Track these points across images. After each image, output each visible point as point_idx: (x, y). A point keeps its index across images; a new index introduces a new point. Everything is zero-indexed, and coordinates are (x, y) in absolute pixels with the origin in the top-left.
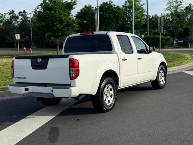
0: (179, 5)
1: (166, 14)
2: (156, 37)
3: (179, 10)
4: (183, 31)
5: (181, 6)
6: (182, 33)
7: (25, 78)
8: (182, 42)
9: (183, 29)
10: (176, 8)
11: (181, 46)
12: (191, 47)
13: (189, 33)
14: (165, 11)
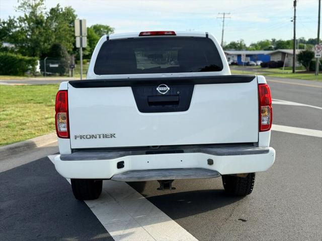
0: (39, 4)
1: (18, 17)
2: (9, 57)
3: (38, 13)
4: (50, 49)
5: (42, 6)
6: (48, 51)
7: (112, 136)
8: (57, 66)
9: (49, 44)
10: (34, 8)
11: (55, 72)
12: (72, 76)
13: (61, 52)
14: (16, 11)
